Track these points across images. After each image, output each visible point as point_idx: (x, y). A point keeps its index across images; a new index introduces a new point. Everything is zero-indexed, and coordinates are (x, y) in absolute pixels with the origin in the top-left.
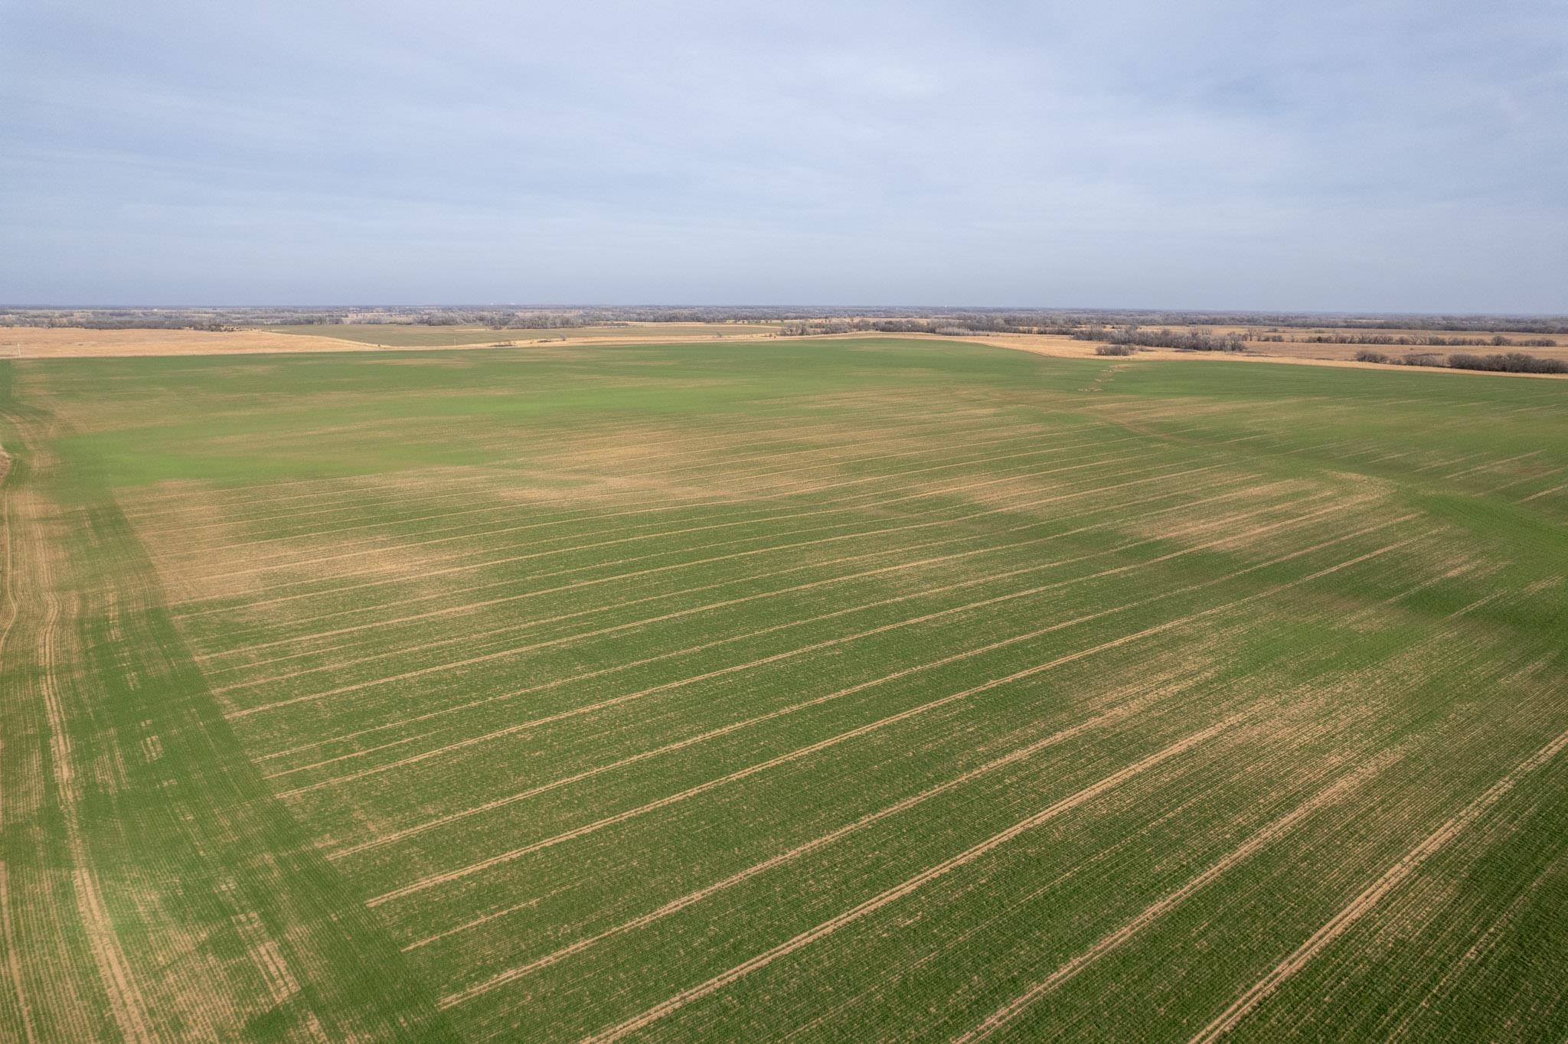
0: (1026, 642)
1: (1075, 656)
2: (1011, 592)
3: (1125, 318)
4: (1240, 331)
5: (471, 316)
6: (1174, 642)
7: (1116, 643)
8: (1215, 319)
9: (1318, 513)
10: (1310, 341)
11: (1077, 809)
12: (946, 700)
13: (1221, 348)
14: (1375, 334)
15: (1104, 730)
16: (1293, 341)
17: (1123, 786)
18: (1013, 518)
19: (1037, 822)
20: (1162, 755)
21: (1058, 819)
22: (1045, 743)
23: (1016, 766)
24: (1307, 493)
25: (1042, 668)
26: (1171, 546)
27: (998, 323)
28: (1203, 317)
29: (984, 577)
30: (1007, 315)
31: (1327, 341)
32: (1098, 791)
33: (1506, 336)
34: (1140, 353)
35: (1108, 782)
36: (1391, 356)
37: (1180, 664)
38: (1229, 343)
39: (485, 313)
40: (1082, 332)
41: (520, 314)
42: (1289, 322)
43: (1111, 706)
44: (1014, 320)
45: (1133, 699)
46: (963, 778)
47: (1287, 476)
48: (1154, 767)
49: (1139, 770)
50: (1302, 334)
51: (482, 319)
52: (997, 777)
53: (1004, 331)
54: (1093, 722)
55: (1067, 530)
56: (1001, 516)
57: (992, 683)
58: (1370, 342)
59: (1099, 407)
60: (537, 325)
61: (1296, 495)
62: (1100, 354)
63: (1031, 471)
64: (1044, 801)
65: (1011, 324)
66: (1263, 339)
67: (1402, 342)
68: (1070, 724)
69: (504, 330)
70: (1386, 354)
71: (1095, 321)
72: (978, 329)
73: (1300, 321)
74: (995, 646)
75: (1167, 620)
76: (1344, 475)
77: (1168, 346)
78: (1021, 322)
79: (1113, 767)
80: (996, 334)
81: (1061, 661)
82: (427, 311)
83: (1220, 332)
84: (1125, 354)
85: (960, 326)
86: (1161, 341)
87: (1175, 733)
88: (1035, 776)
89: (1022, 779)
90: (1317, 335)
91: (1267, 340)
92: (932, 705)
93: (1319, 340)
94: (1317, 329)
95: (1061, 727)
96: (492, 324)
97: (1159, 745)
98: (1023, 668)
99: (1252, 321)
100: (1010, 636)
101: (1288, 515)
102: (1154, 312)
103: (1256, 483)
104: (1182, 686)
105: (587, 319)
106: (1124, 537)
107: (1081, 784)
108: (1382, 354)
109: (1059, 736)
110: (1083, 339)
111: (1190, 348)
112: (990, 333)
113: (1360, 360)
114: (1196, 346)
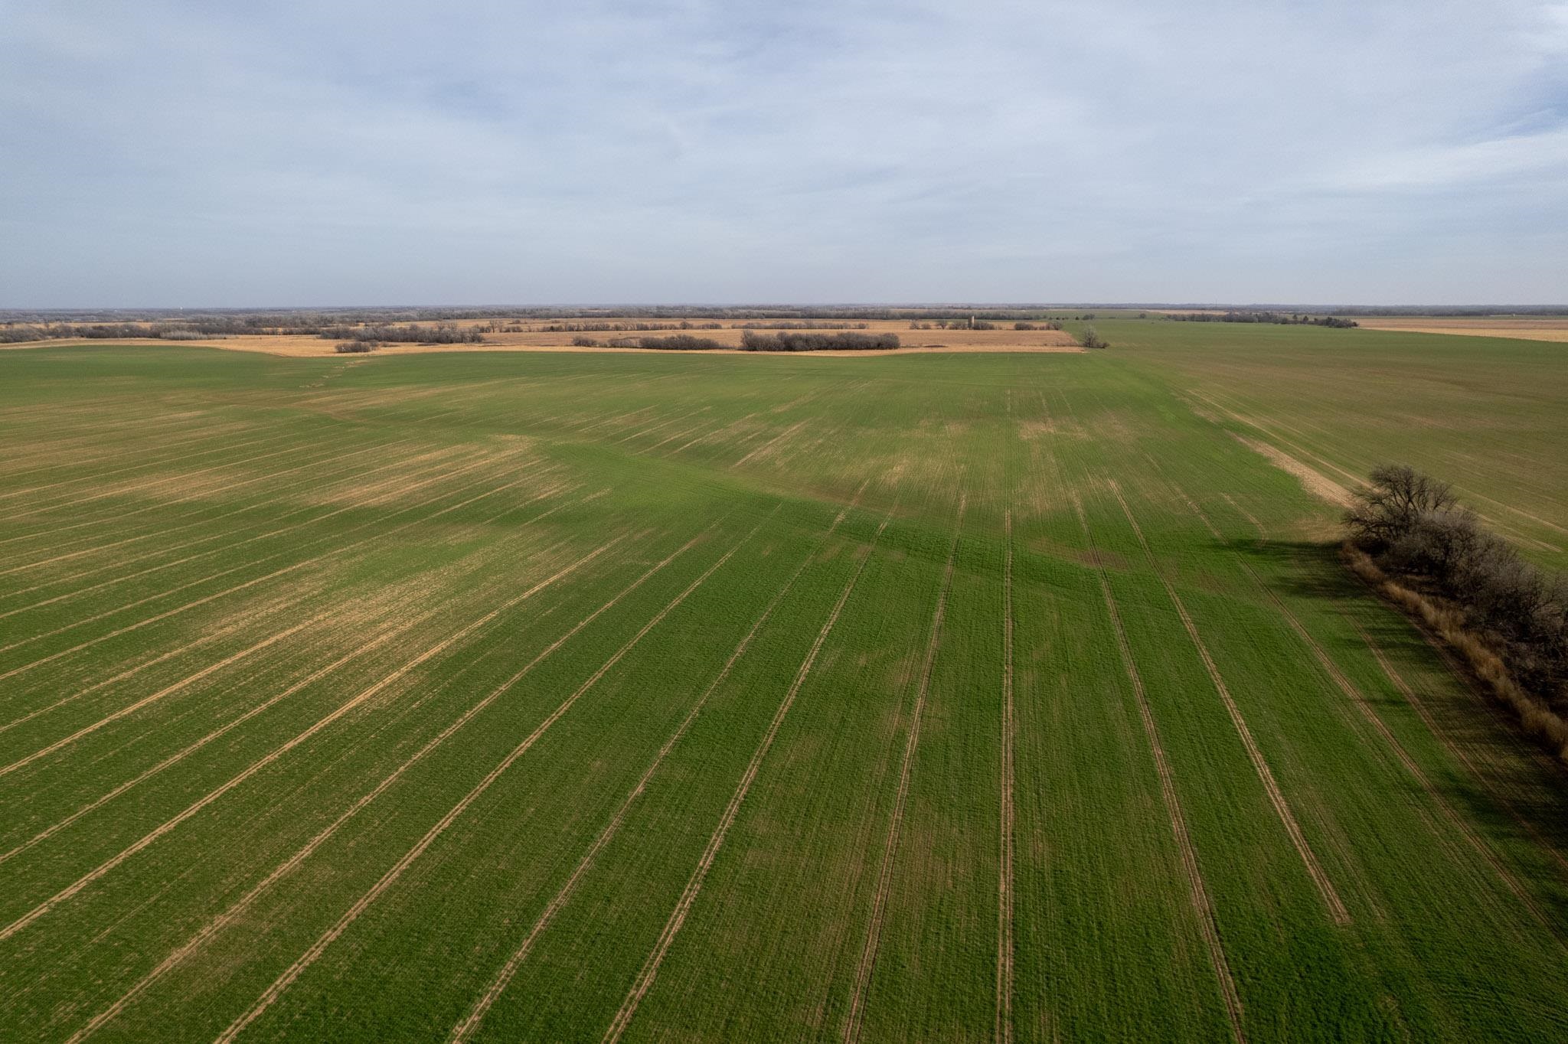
0: (161, 599)
1: (204, 601)
3: (381, 315)
4: (484, 323)
6: (298, 576)
8: (467, 314)
9: (467, 468)
10: (544, 330)
11: (164, 697)
12: (61, 654)
13: (462, 340)
14: (599, 322)
15: (209, 644)
16: (528, 331)
17: (210, 676)
18: (188, 506)
19: (125, 713)
20: (253, 649)
21: (145, 707)
22: (151, 663)
23: (117, 684)
25: (169, 614)
26: (331, 508)
27: (238, 325)
29: (137, 557)
30: (251, 316)
31: (559, 329)
32: (187, 683)
33: (693, 321)
34: (383, 348)
35: (199, 675)
36: (599, 340)
37: (295, 590)
38: (469, 335)
40: (328, 331)
42: (533, 314)
43: (222, 628)
44: (260, 320)
45: (244, 619)
46: (62, 702)
48: (242, 658)
49: (229, 662)
50: (540, 324)
52: (96, 695)
53: (246, 333)
54: (199, 642)
55: (238, 509)
57: (115, 633)
58: (592, 330)
59: (314, 401)
61: (457, 456)
62: (339, 352)
63: (219, 464)
65: (255, 324)
66: (504, 330)
67: (617, 328)
68: (180, 646)
71: (348, 320)
72: (213, 332)
73: (544, 313)
74: (128, 606)
75: (299, 562)
76: (503, 437)
77: (413, 340)
78: (268, 322)
79: (206, 665)
80: (234, 336)
81: (189, 606)
83: (466, 325)
84: (366, 350)
85: (191, 329)
86: (406, 336)
87: (269, 634)
88: (133, 686)
89: (121, 690)
90: (554, 325)
91: (508, 331)
92: (45, 660)
93: (552, 329)
94: (554, 320)
95: (170, 650)
97: (253, 644)
98: (152, 617)
99: (503, 314)
100: (145, 597)
101: (442, 473)
102: (413, 309)
104: (289, 604)
106: (291, 508)
107: (173, 682)
108: (595, 339)
109: (166, 656)
110: (330, 338)
111: (433, 342)
112: (227, 336)
113: (576, 345)
114: (439, 340)
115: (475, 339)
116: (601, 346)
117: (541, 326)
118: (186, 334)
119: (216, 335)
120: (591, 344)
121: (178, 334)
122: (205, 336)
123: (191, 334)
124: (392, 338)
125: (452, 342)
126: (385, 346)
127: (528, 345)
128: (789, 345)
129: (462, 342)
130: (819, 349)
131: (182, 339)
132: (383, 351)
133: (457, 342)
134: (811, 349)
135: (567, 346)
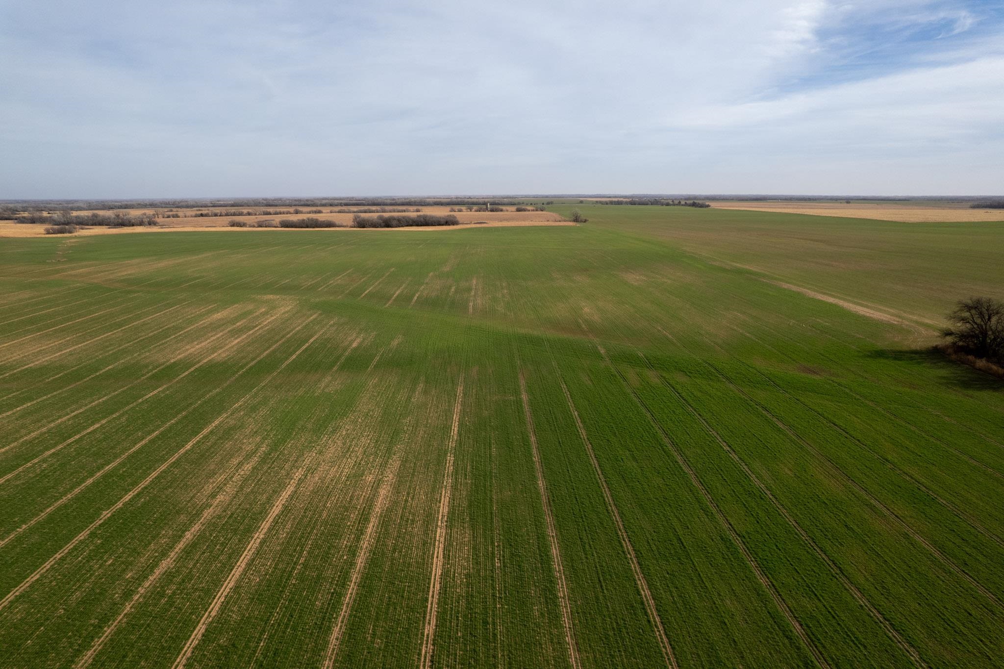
0: (115, 468)
1: (163, 467)
2: (79, 432)
3: (56, 206)
4: (150, 212)
6: (227, 433)
7: (188, 446)
8: (126, 205)
9: (264, 323)
10: (196, 216)
12: (70, 546)
13: (141, 224)
14: (233, 210)
15: (219, 517)
16: (186, 217)
17: (258, 553)
18: (42, 371)
19: (213, 614)
20: (270, 518)
21: (228, 603)
22: (181, 545)
23: (169, 576)
24: (250, 312)
25: (142, 485)
26: (184, 364)
28: (117, 204)
29: (44, 426)
31: (206, 215)
32: (243, 566)
33: (300, 209)
34: (81, 230)
35: (247, 555)
37: (241, 448)
38: (146, 220)
42: (177, 205)
43: (213, 496)
45: (225, 485)
46: (128, 608)
47: (233, 303)
48: (270, 530)
49: (262, 536)
50: (189, 212)
52: (157, 593)
54: (207, 514)
55: (97, 370)
56: (31, 371)
57: (106, 514)
58: (231, 215)
61: (244, 314)
62: (49, 233)
63: (39, 330)
64: (209, 593)
66: (166, 216)
67: (249, 214)
68: (192, 522)
70: (245, 222)
71: (31, 209)
73: (183, 204)
74: (90, 481)
75: (213, 419)
76: (266, 297)
77: (101, 225)
79: (243, 542)
81: (154, 474)
83: (134, 213)
84: (70, 232)
86: (94, 221)
87: (268, 499)
88: (189, 577)
89: (180, 584)
90: (200, 212)
91: (169, 217)
92: (58, 556)
93: (202, 215)
94: (198, 208)
95: (185, 528)
97: (264, 512)
98: (127, 491)
99: (152, 205)
100: (99, 469)
101: (247, 328)
103: (216, 310)
104: (252, 463)
106: (146, 366)
107: (228, 567)
108: (242, 222)
109: (188, 535)
111: (118, 225)
113: (232, 226)
114: (122, 224)
115: (151, 223)
116: (252, 226)
117: (194, 213)
120: (243, 225)
124: (83, 223)
125: (133, 225)
126: (83, 229)
127: (194, 227)
130: (407, 226)
132: (84, 232)
133: (139, 225)
134: (402, 226)
135: (226, 227)
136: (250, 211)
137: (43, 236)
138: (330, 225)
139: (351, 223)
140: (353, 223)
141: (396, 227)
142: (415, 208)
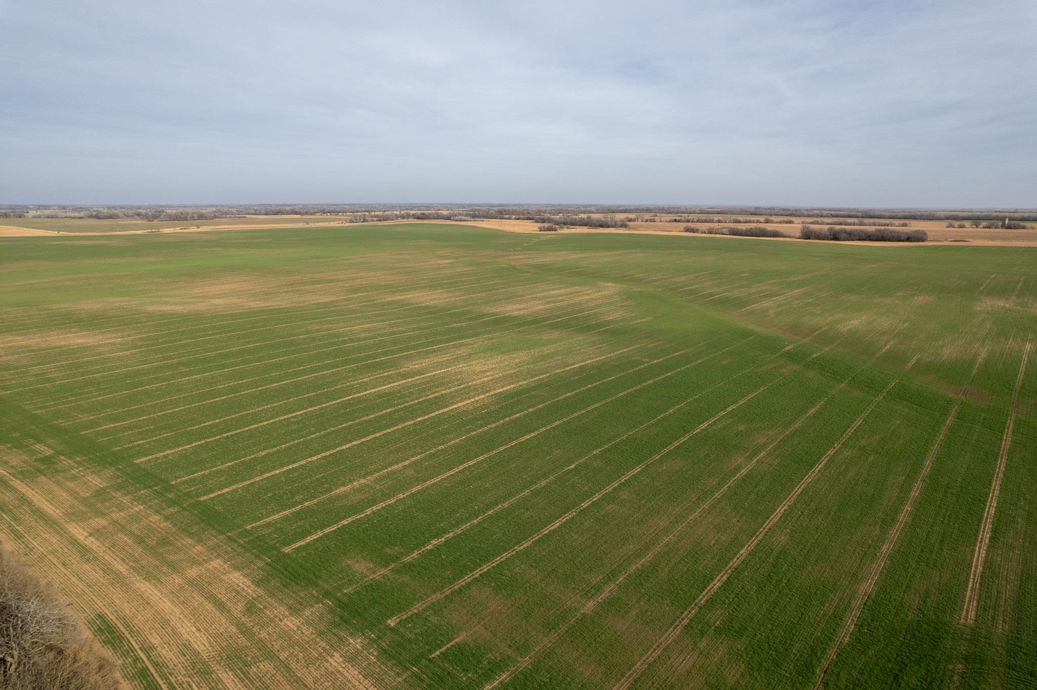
5: (130, 213)
10: (669, 221)
30: (502, 208)
33: (773, 218)
34: (566, 229)
38: (619, 223)
39: (141, 211)
41: (168, 211)
44: (504, 211)
50: (669, 217)
51: (139, 215)
53: (495, 218)
60: (180, 218)
62: (540, 231)
65: (501, 213)
66: (644, 220)
67: (715, 221)
69: (156, 222)
72: (477, 217)
77: (586, 225)
78: (508, 212)
82: (95, 209)
83: (619, 217)
84: (556, 230)
86: (583, 223)
91: (646, 221)
94: (680, 214)
96: (147, 218)
105: (217, 214)
108: (698, 228)
110: (539, 223)
111: (597, 226)
112: (484, 220)
113: (686, 231)
114: (601, 226)
115: (623, 226)
116: (702, 233)
117: (668, 219)
118: (463, 218)
119: (478, 219)
120: (696, 231)
121: (460, 217)
122: (473, 219)
123: (466, 218)
124: (574, 224)
125: (608, 227)
126: (568, 228)
127: (655, 231)
128: (835, 236)
129: (615, 227)
130: (859, 240)
131: (461, 220)
132: (566, 231)
133: (612, 227)
134: (852, 240)
135: (680, 232)
136: (721, 218)
137: (535, 232)
138: (775, 234)
139: (799, 234)
140: (800, 234)
141: (844, 240)
142: (902, 222)
